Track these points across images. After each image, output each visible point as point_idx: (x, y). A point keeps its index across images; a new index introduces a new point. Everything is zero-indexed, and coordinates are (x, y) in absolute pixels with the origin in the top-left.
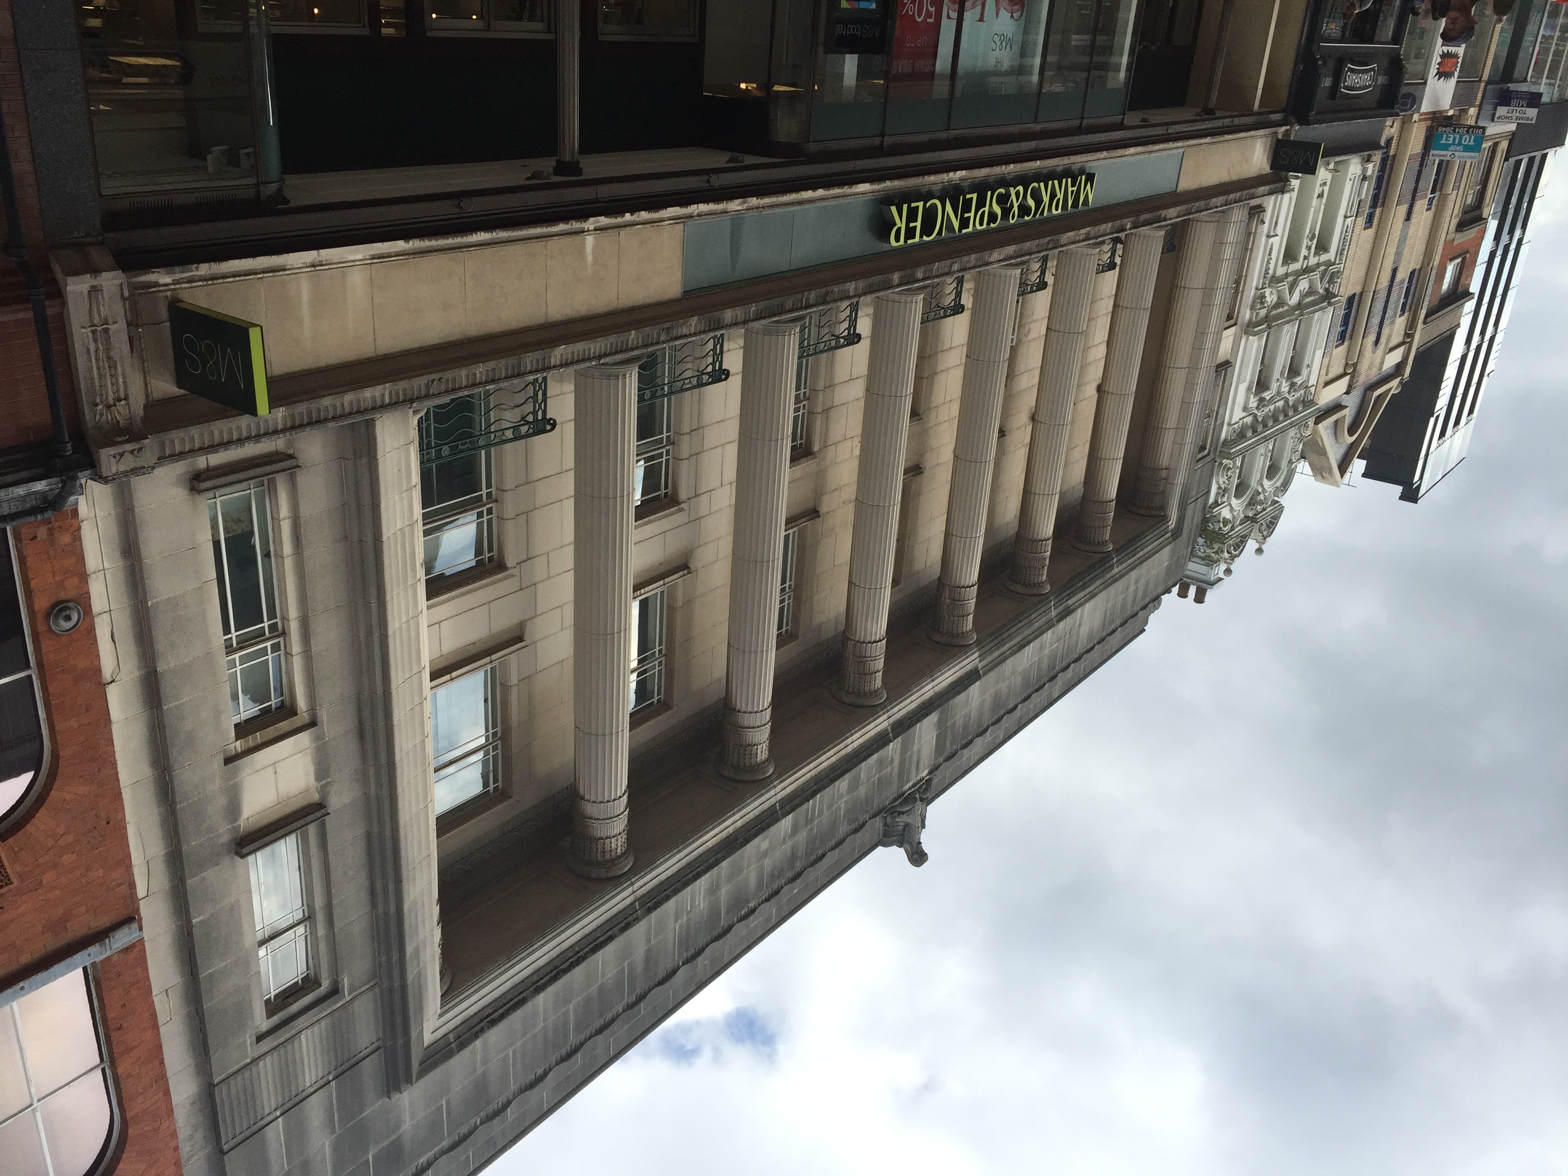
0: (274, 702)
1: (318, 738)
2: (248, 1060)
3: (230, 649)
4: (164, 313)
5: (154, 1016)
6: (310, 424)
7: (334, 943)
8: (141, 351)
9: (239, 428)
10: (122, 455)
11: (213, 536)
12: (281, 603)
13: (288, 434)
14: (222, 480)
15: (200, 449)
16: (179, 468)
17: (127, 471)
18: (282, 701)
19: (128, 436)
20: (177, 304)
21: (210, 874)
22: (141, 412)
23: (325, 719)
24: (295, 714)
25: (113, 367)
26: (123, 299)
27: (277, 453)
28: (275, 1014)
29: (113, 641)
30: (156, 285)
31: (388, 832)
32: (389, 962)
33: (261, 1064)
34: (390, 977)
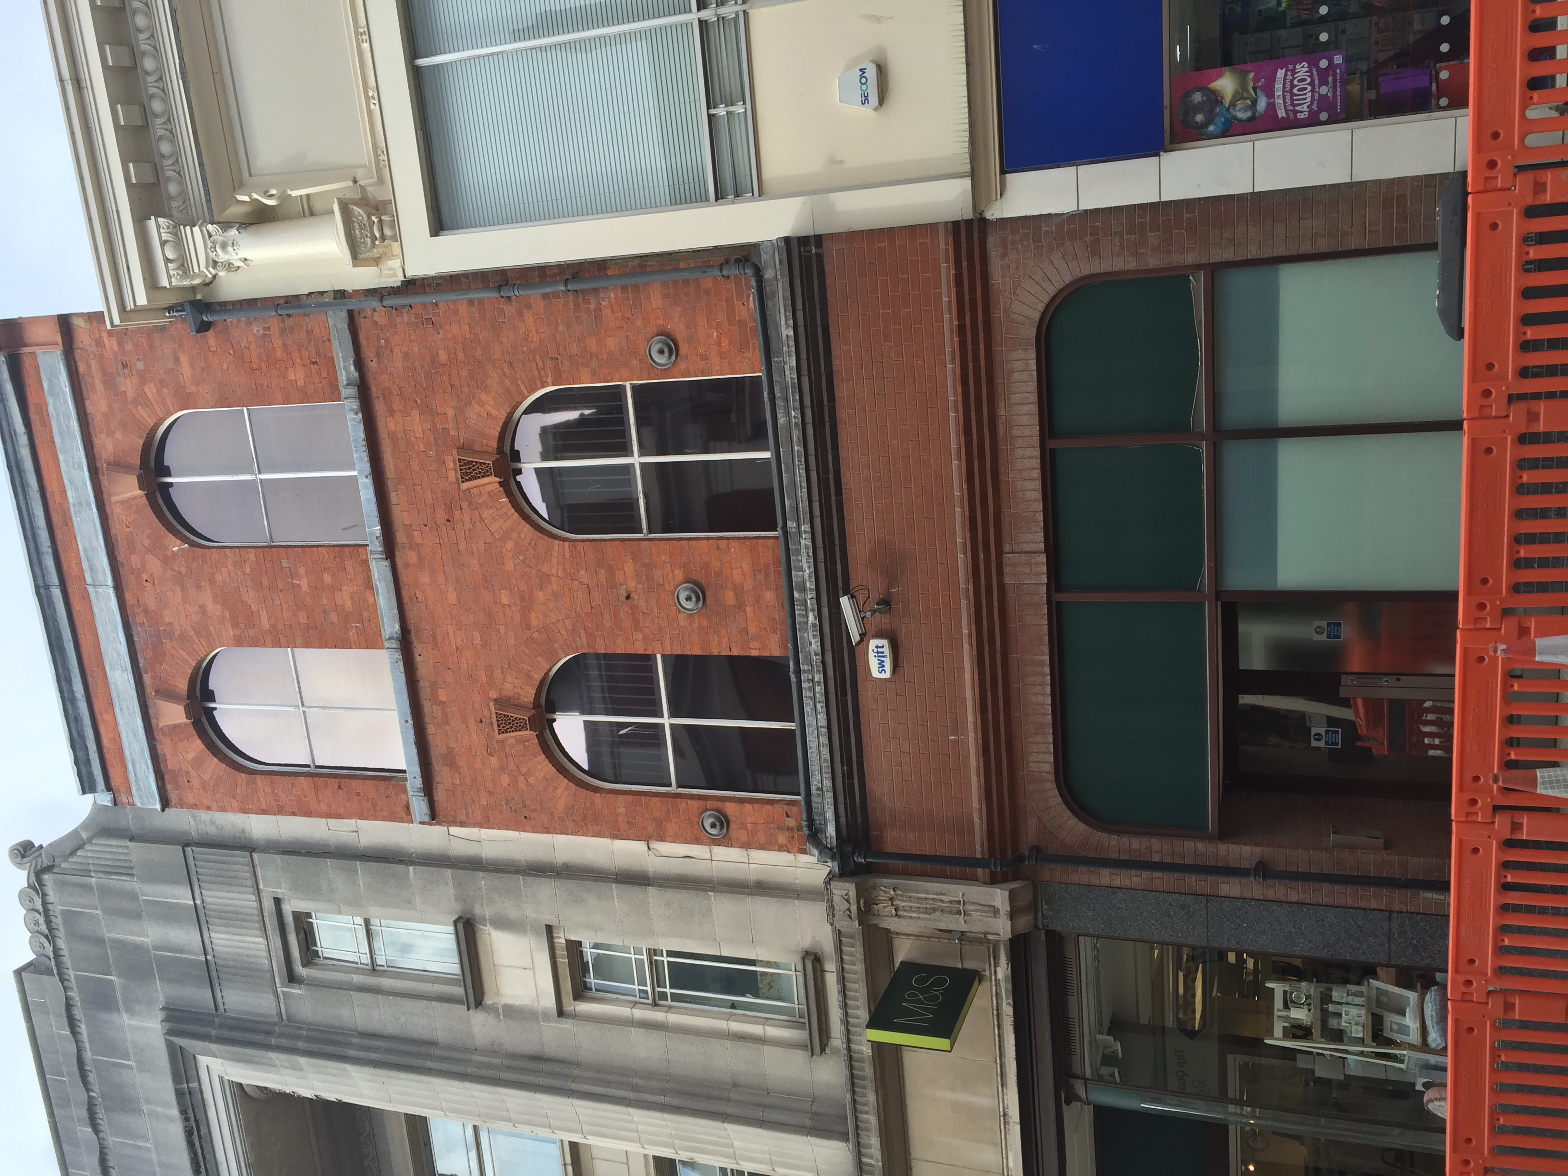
0: (592, 980)
1: (546, 1016)
2: (261, 886)
3: (652, 952)
4: (969, 965)
5: (339, 816)
6: (852, 1076)
7: (340, 988)
8: (938, 938)
9: (858, 1008)
10: (848, 901)
11: (761, 961)
12: (686, 1009)
13: (845, 1052)
14: (811, 982)
15: (843, 968)
16: (828, 946)
17: (832, 901)
18: (591, 989)
19: (863, 909)
20: (977, 979)
21: (451, 891)
22: (883, 925)
23: (562, 1026)
24: (575, 999)
25: (926, 911)
26: (986, 934)
27: (829, 1037)
28: (294, 920)
29: (685, 857)
30: (996, 965)
31: (429, 1064)
32: (299, 1037)
33: (253, 897)
34: (281, 1035)
